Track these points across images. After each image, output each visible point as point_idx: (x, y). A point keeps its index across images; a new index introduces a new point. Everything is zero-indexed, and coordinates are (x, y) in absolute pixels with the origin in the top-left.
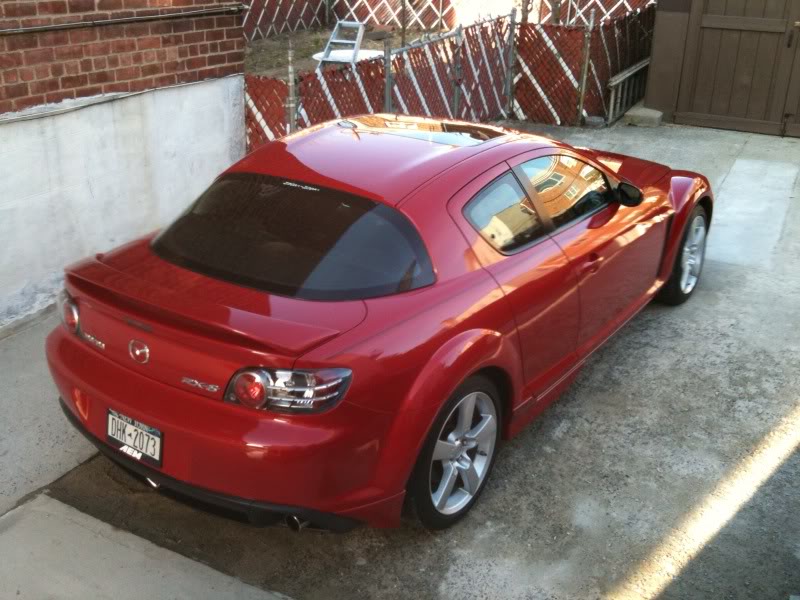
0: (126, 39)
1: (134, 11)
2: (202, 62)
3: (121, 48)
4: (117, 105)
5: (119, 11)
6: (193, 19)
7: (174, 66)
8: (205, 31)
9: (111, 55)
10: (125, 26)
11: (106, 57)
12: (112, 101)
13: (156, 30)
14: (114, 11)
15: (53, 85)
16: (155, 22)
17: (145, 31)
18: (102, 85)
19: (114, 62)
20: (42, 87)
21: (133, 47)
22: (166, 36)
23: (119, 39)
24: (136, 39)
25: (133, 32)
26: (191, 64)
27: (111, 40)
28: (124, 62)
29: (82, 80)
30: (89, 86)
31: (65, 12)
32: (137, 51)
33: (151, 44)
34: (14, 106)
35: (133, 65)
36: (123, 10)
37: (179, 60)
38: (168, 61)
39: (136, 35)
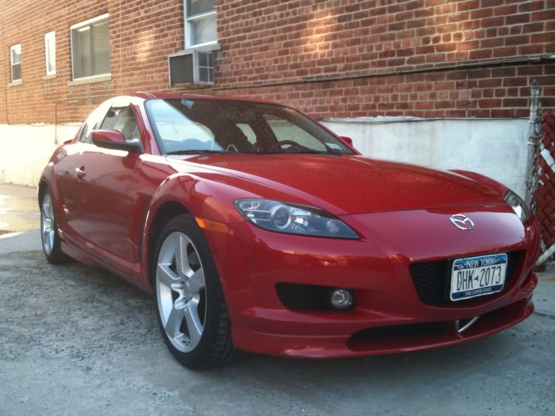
0: (425, 82)
1: (434, 64)
2: (498, 103)
3: (420, 88)
4: (413, 125)
5: (422, 64)
6: (491, 69)
7: (467, 104)
8: (503, 78)
9: (413, 92)
10: (425, 74)
11: (409, 93)
12: (409, 121)
13: (451, 77)
14: (418, 65)
15: (373, 107)
16: (451, 72)
17: (442, 77)
18: (404, 111)
19: (414, 97)
20: (367, 107)
21: (430, 87)
22: (460, 81)
23: (419, 82)
24: (434, 83)
25: (431, 78)
26: (483, 104)
27: (413, 83)
28: (421, 98)
29: (391, 106)
30: (395, 110)
31: (385, 66)
32: (433, 91)
33: (445, 87)
34: (352, 115)
35: (429, 100)
36: (425, 64)
37: (471, 99)
38: (460, 99)
39: (434, 80)
